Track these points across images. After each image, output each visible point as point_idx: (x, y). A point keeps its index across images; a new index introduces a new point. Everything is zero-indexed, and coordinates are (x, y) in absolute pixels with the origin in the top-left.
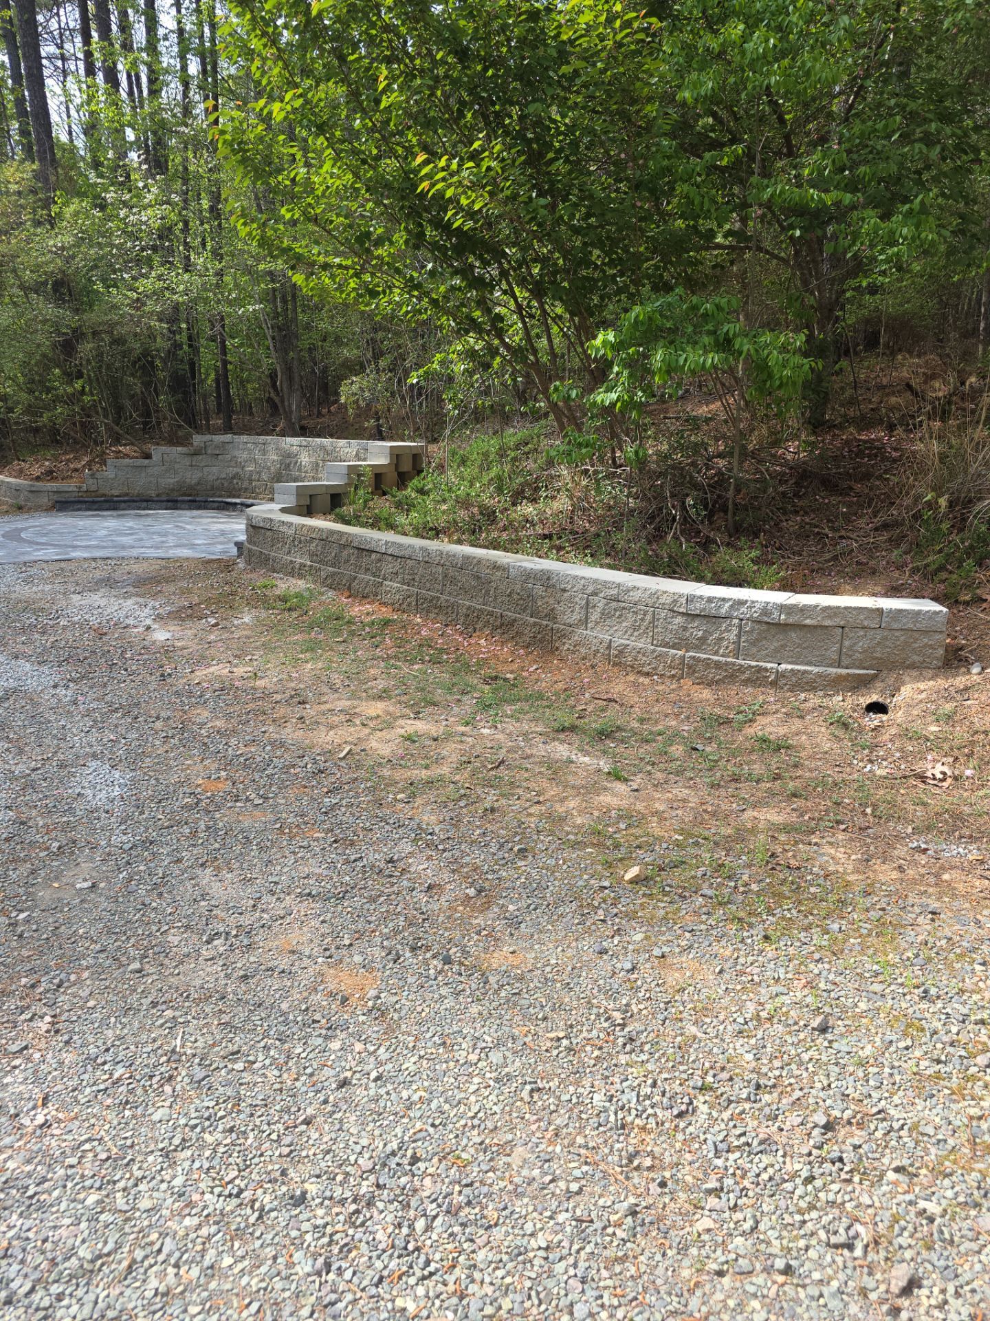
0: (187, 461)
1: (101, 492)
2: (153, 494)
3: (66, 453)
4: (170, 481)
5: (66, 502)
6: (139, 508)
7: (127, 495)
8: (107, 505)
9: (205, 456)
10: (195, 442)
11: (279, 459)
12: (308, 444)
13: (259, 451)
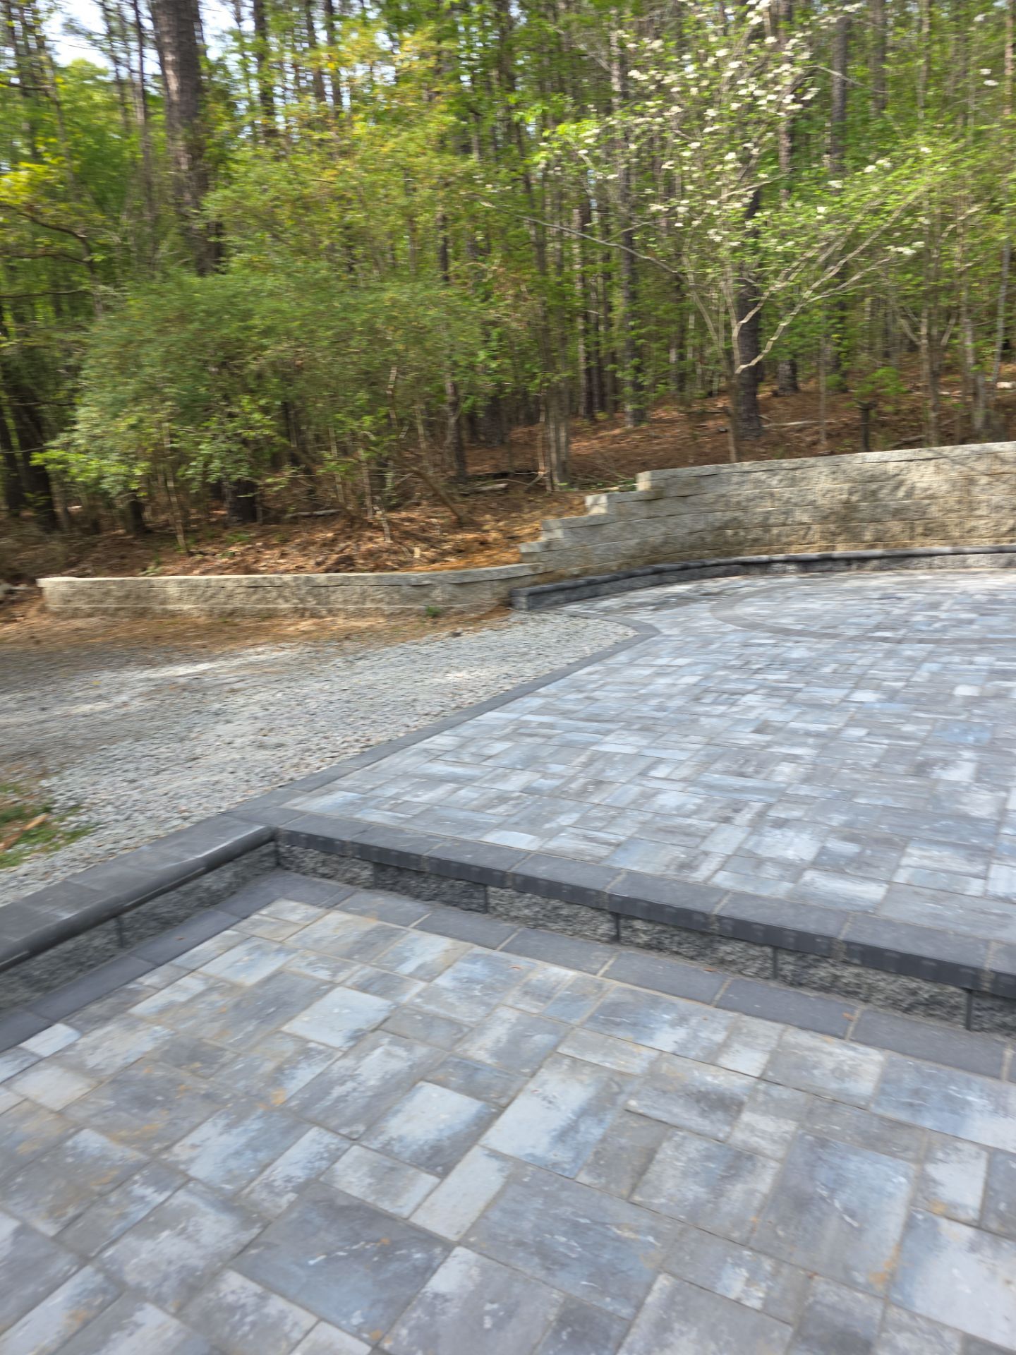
5: (543, 593)
9: (668, 501)
10: (644, 482)
11: (846, 486)
12: (930, 455)
13: (781, 481)
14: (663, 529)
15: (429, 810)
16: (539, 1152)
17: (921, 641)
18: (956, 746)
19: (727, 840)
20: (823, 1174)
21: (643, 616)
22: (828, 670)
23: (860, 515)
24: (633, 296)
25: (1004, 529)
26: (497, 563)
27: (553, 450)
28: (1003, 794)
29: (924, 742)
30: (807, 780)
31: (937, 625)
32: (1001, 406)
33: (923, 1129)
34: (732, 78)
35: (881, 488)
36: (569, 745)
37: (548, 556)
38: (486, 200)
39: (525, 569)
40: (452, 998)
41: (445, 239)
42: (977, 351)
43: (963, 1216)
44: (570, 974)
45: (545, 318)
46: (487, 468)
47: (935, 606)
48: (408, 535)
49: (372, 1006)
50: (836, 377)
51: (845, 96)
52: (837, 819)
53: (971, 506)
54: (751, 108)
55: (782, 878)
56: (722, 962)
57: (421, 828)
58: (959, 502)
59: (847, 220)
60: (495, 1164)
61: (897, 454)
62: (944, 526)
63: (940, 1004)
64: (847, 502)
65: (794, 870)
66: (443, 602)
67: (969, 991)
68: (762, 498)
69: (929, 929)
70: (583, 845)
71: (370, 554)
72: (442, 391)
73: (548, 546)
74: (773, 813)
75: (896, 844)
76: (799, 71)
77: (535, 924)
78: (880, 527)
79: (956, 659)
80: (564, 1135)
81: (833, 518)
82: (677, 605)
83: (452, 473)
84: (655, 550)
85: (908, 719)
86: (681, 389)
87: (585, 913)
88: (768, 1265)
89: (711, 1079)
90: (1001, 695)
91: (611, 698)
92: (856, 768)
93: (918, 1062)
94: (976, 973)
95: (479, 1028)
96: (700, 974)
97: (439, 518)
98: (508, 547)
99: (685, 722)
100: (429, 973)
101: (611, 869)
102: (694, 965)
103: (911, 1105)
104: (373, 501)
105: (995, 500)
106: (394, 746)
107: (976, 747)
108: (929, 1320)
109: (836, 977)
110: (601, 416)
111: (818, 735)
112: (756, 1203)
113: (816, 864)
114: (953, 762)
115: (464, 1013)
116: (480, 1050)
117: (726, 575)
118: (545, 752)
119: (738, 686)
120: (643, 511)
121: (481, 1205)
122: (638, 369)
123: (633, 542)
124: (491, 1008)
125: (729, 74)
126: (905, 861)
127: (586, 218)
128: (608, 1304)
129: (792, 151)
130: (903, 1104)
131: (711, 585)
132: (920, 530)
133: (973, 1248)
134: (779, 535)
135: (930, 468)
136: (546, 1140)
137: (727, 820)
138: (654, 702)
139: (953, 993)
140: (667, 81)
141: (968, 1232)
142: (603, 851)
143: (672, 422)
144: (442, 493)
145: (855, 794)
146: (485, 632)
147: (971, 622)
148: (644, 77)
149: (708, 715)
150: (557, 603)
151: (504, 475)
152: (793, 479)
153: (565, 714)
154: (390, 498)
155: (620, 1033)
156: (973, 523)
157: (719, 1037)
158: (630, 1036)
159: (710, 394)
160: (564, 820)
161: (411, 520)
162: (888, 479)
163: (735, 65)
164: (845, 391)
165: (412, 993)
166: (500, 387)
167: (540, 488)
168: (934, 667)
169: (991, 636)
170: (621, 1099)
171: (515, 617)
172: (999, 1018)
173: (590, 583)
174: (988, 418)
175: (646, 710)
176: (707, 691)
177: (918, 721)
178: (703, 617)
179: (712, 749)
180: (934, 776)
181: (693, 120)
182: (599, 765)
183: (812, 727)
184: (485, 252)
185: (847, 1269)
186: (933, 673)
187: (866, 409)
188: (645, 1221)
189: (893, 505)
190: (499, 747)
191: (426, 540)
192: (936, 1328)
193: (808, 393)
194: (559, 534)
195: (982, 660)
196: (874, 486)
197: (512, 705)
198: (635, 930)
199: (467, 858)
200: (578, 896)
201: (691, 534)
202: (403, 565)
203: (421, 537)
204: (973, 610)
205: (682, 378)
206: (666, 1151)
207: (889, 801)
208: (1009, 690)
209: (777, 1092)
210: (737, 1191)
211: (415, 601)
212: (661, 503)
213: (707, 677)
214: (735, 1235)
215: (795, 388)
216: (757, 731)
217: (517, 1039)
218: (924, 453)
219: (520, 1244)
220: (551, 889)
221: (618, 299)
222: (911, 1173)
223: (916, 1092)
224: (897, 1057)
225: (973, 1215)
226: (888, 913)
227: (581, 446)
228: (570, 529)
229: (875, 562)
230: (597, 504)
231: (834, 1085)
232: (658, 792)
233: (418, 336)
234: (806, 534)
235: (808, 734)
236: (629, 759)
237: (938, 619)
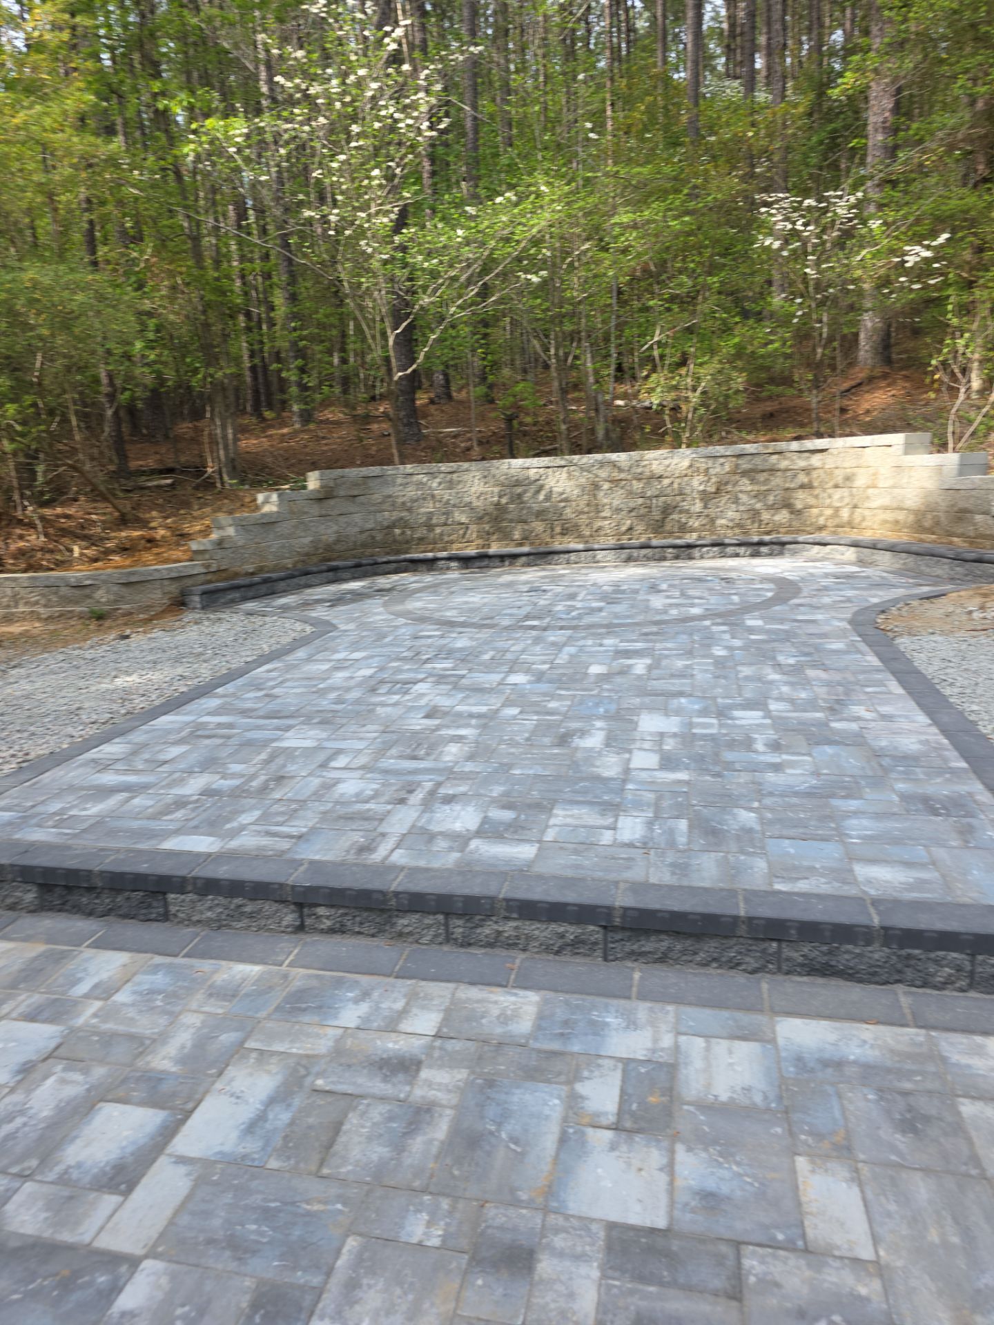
5: (217, 591)
9: (337, 500)
10: (313, 481)
11: (496, 490)
12: (563, 463)
13: (440, 483)
14: (335, 528)
15: (99, 822)
16: (227, 1148)
17: (562, 628)
18: (590, 718)
19: (402, 820)
20: (492, 1111)
21: (320, 612)
22: (487, 657)
23: (510, 517)
24: (293, 298)
25: (624, 528)
26: (167, 561)
27: (221, 446)
28: (627, 756)
29: (566, 716)
30: (471, 757)
31: (574, 614)
32: (617, 421)
33: (572, 1054)
34: (373, 97)
35: (525, 492)
36: (249, 743)
37: (220, 554)
38: (134, 186)
39: (197, 567)
40: (131, 1013)
41: (91, 222)
42: (596, 372)
43: (604, 1122)
44: (255, 970)
45: (204, 312)
46: (151, 463)
47: (572, 597)
48: (65, 532)
49: (44, 1034)
50: (481, 390)
51: (476, 130)
52: (497, 790)
53: (598, 509)
54: (393, 129)
55: (451, 849)
56: (400, 935)
57: (90, 842)
58: (588, 505)
59: (482, 244)
60: (182, 1169)
61: (536, 462)
62: (577, 526)
63: (583, 942)
64: (498, 504)
65: (461, 840)
66: (108, 603)
67: (605, 927)
68: (424, 499)
69: (572, 878)
70: (265, 841)
71: (21, 553)
72: (97, 381)
73: (220, 543)
74: (443, 791)
75: (544, 807)
76: (433, 101)
77: (219, 925)
78: (526, 527)
79: (590, 642)
80: (251, 1128)
81: (486, 519)
82: (352, 601)
83: (112, 468)
84: (329, 548)
85: (553, 697)
86: (345, 392)
87: (269, 907)
88: (445, 1204)
89: (393, 1045)
90: (624, 672)
91: (291, 694)
92: (512, 743)
93: (567, 996)
94: (609, 910)
95: (162, 1038)
96: (381, 949)
97: (99, 514)
98: (178, 545)
99: (363, 713)
100: (105, 991)
101: (294, 861)
102: (375, 942)
103: (562, 1034)
104: (22, 496)
105: (616, 503)
106: (57, 759)
107: (606, 717)
108: (580, 1218)
109: (499, 933)
110: (268, 414)
111: (480, 716)
112: (434, 1150)
113: (479, 833)
114: (588, 731)
115: (145, 1025)
116: (163, 1060)
117: (396, 572)
118: (223, 753)
119: (412, 675)
120: (315, 510)
121: (168, 1213)
122: (302, 370)
123: (307, 540)
124: (174, 1016)
125: (370, 94)
126: (552, 821)
127: (242, 214)
128: (300, 1277)
129: (433, 174)
130: (556, 1035)
131: (383, 581)
132: (558, 530)
133: (613, 1147)
134: (441, 534)
135: (563, 474)
136: (234, 1135)
137: (402, 801)
138: (333, 695)
139: (593, 931)
140: (312, 91)
141: (608, 1135)
142: (285, 845)
143: (338, 423)
144: (102, 488)
145: (511, 766)
146: (157, 633)
147: (600, 610)
148: (289, 84)
149: (383, 705)
150: (233, 601)
151: (170, 471)
152: (451, 481)
153: (245, 713)
154: (42, 493)
155: (306, 1018)
156: (600, 524)
157: (399, 1005)
158: (316, 1019)
159: (373, 398)
160: (245, 819)
161: (67, 517)
162: (531, 483)
163: (375, 85)
164: (492, 401)
165: (87, 1015)
166: (161, 380)
167: (208, 485)
168: (572, 650)
169: (616, 621)
170: (309, 1080)
171: (189, 616)
172: (629, 947)
173: (266, 581)
174: (607, 431)
175: (325, 703)
176: (382, 682)
177: (561, 698)
178: (377, 612)
179: (387, 737)
180: (574, 745)
181: (338, 133)
182: (280, 761)
183: (475, 709)
184: (138, 239)
185: (513, 1190)
186: (571, 656)
187: (509, 420)
188: (334, 1191)
189: (536, 507)
190: (175, 751)
191: (85, 538)
192: (586, 1221)
193: (461, 402)
194: (231, 531)
195: (609, 642)
196: (519, 490)
197: (188, 707)
198: (318, 917)
199: (143, 868)
200: (261, 891)
201: (361, 532)
202: (59, 564)
203: (80, 534)
204: (601, 600)
205: (346, 382)
206: (353, 1119)
207: (539, 770)
208: (630, 666)
209: (451, 1045)
210: (417, 1144)
211: (77, 603)
212: (332, 502)
213: (382, 669)
214: (417, 1184)
215: (450, 397)
216: (427, 716)
217: (202, 1042)
218: (558, 461)
219: (210, 1242)
220: (233, 888)
221: (279, 298)
222: (563, 1094)
223: (566, 1023)
224: (550, 994)
225: (612, 1119)
226: (539, 869)
227: (249, 444)
228: (242, 526)
229: (524, 559)
230: (269, 502)
231: (499, 1030)
232: (338, 781)
233: (66, 321)
234: (465, 534)
235: (471, 716)
236: (308, 753)
237: (574, 608)
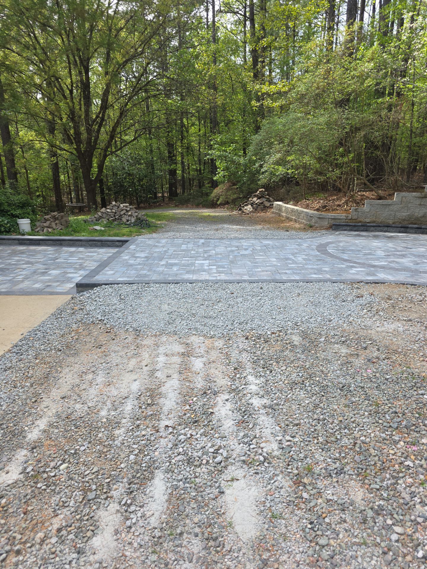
0: (418, 202)
1: (359, 220)
2: (391, 222)
3: (332, 196)
4: (404, 214)
5: (339, 225)
6: (381, 231)
7: (374, 222)
8: (362, 228)
